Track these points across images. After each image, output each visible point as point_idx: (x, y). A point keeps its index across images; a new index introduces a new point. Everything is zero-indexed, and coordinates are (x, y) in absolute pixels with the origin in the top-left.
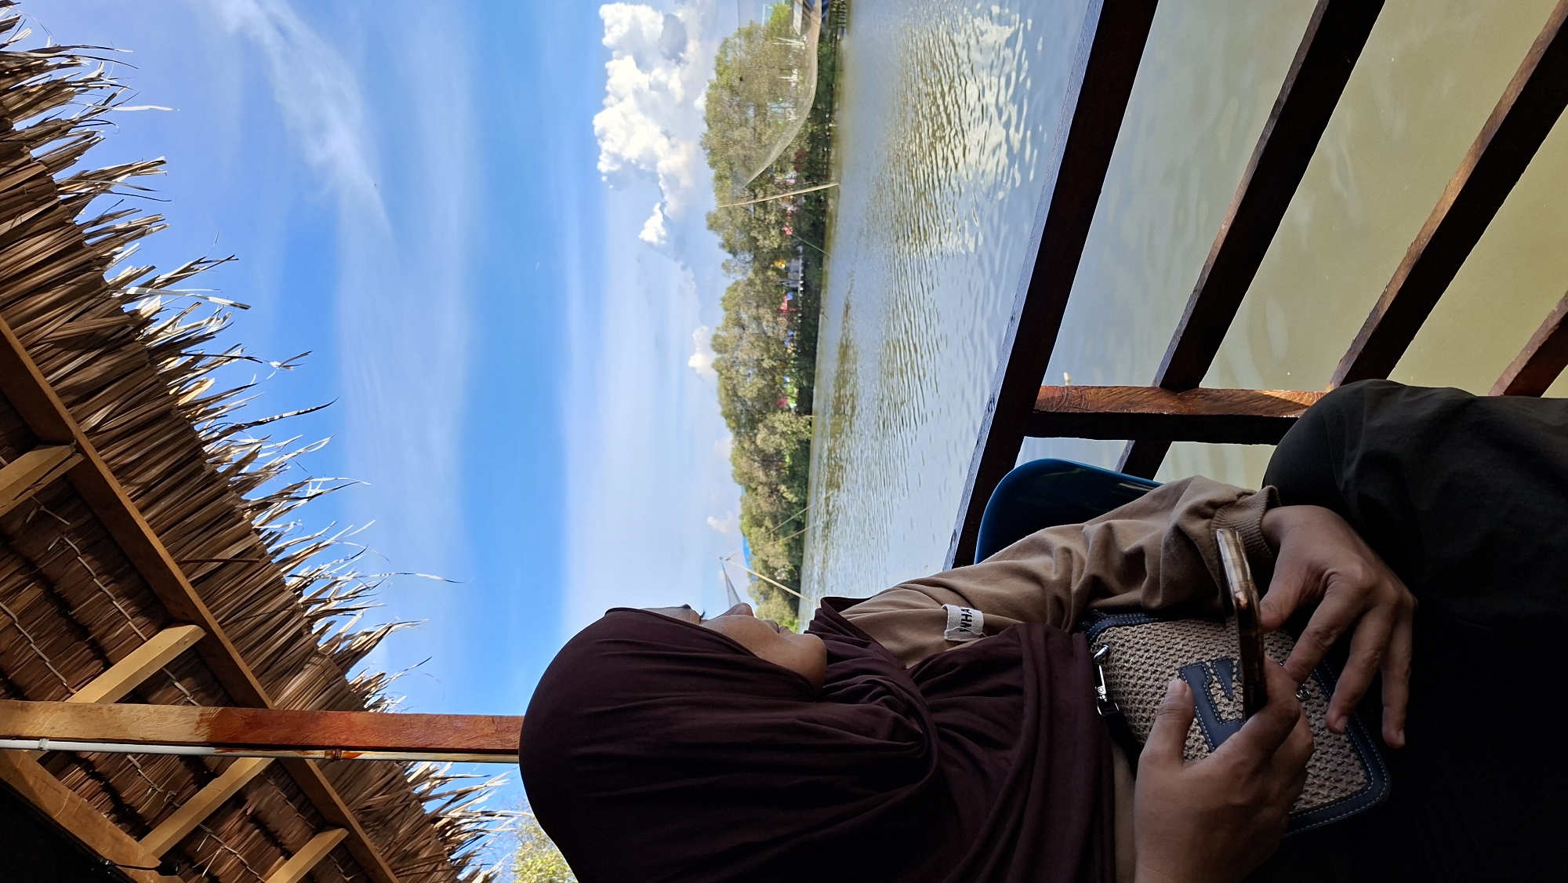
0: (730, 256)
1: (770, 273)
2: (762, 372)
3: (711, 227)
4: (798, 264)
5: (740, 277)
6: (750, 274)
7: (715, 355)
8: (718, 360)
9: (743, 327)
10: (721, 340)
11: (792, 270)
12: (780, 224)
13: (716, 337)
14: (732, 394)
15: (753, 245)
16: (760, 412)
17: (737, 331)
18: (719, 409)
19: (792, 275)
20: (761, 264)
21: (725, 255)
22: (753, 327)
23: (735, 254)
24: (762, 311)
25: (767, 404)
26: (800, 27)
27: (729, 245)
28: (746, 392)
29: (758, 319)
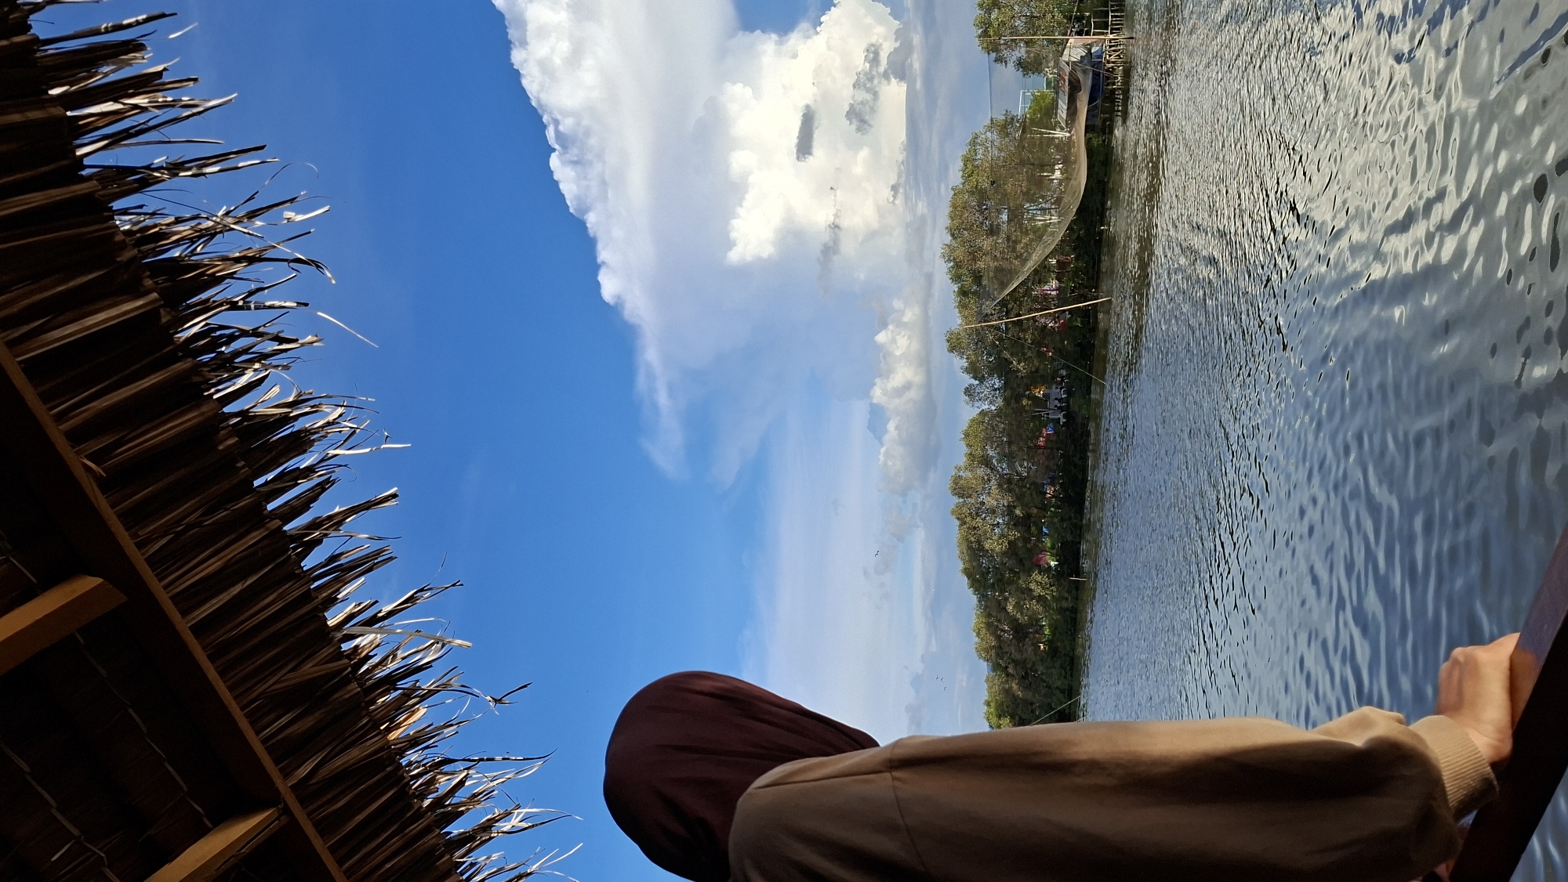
1: (1024, 402)
2: (1016, 523)
3: (952, 349)
6: (1000, 402)
7: (956, 500)
8: (959, 507)
9: (989, 465)
10: (963, 482)
11: (1053, 397)
12: (1038, 343)
13: (957, 479)
14: (974, 550)
15: (1002, 368)
16: (1011, 570)
17: (981, 471)
18: (961, 566)
19: (1053, 403)
20: (1014, 391)
21: (969, 380)
22: (1004, 468)
23: (982, 380)
24: (1014, 448)
25: (1021, 561)
26: (1064, 116)
27: (973, 370)
28: (994, 545)
29: (1010, 457)
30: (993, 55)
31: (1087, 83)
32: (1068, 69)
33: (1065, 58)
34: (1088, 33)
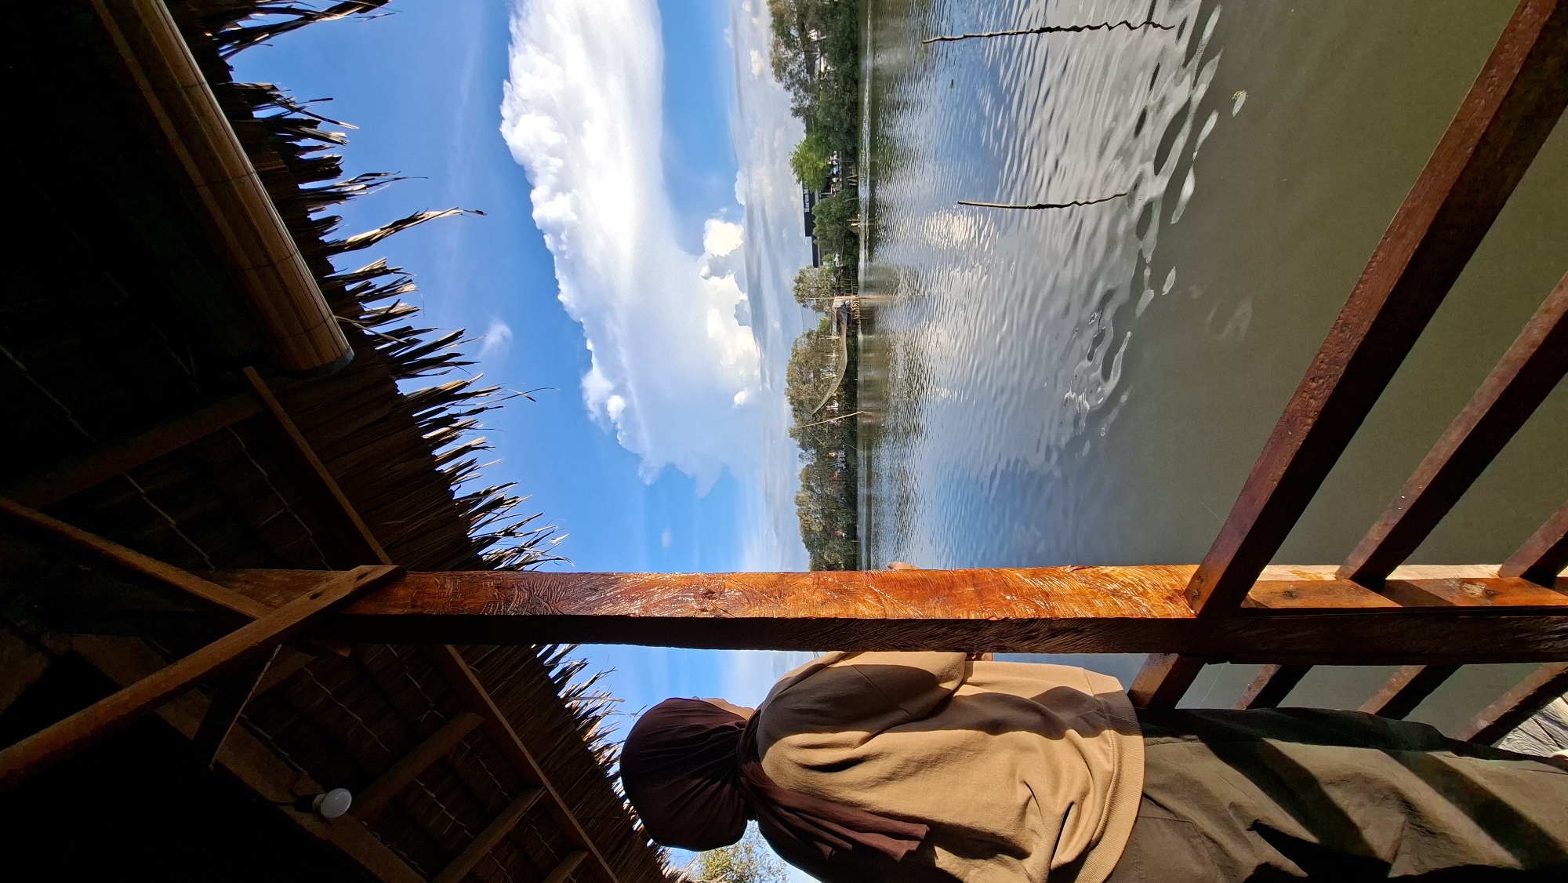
0: (804, 451)
1: (827, 460)
2: (825, 517)
3: (792, 436)
4: (842, 454)
5: (809, 463)
6: (815, 460)
7: (798, 507)
8: (799, 510)
9: (812, 490)
10: (800, 499)
11: (839, 457)
12: (831, 434)
13: (797, 497)
14: (807, 532)
15: (815, 445)
16: (824, 539)
17: (809, 493)
18: (802, 538)
19: (839, 459)
20: (822, 455)
21: (800, 451)
22: (819, 491)
23: (806, 450)
24: (823, 481)
25: (829, 535)
26: (836, 331)
27: (803, 446)
28: (816, 528)
29: (821, 486)
30: (802, 304)
31: (845, 318)
32: (835, 311)
33: (834, 306)
34: (843, 295)
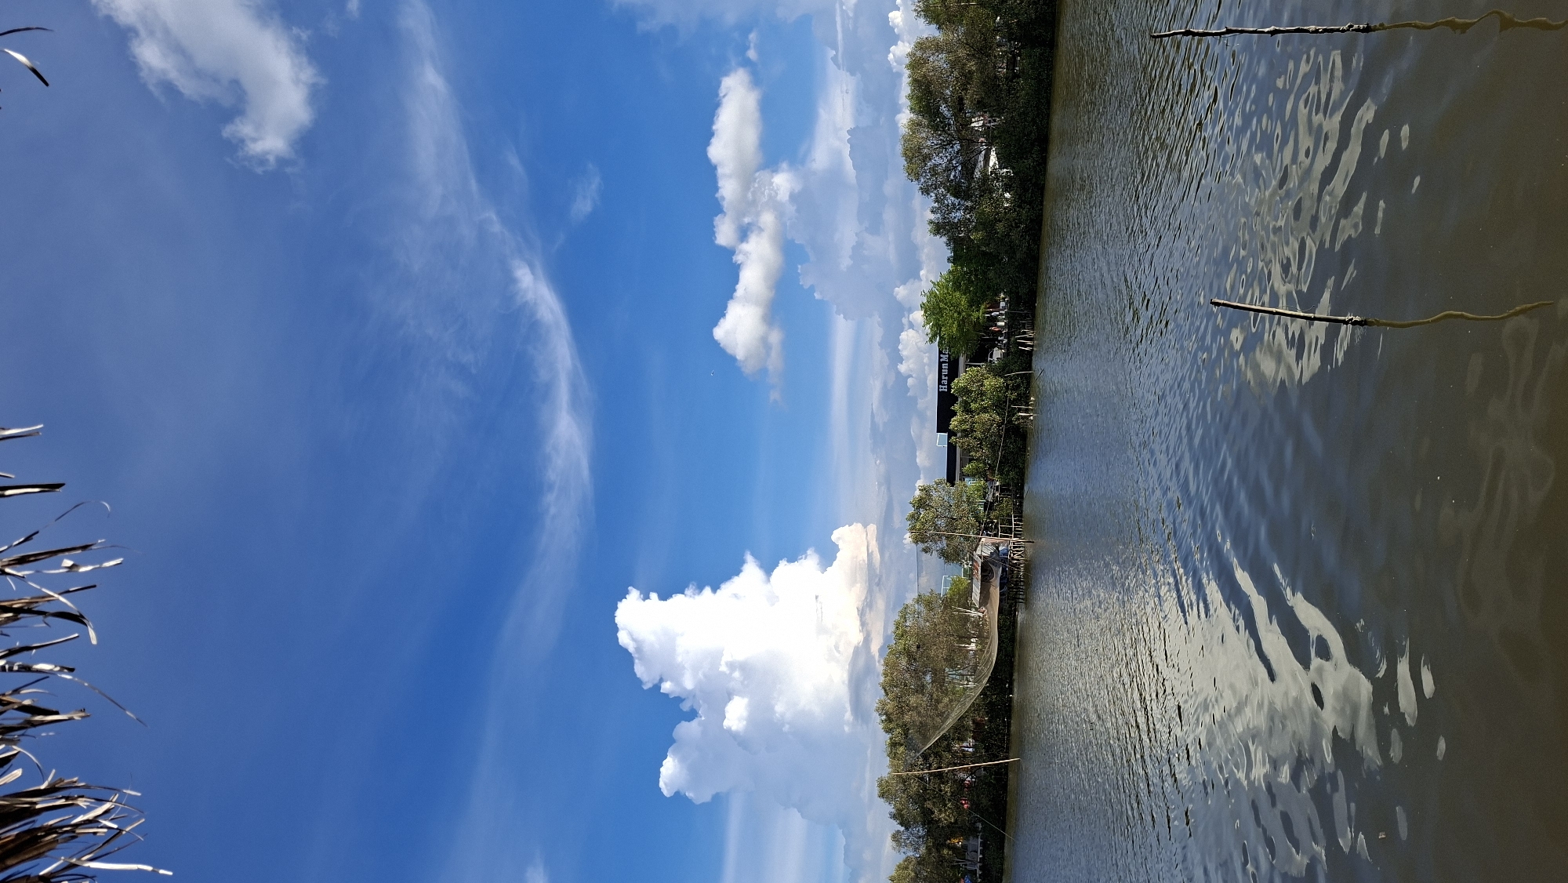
0: (902, 829)
4: (976, 843)
5: (911, 854)
11: (970, 848)
19: (969, 854)
20: (936, 840)
21: (896, 826)
26: (979, 600)
30: (920, 546)
31: (997, 575)
33: (978, 553)
